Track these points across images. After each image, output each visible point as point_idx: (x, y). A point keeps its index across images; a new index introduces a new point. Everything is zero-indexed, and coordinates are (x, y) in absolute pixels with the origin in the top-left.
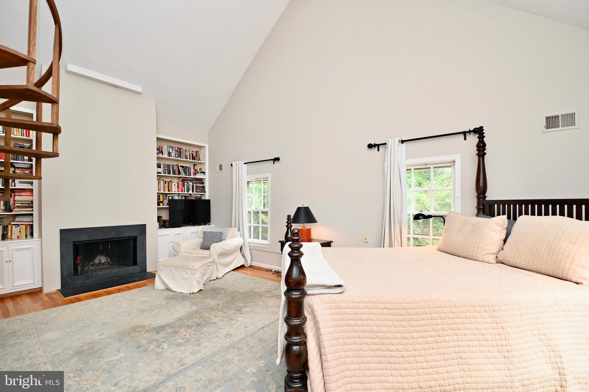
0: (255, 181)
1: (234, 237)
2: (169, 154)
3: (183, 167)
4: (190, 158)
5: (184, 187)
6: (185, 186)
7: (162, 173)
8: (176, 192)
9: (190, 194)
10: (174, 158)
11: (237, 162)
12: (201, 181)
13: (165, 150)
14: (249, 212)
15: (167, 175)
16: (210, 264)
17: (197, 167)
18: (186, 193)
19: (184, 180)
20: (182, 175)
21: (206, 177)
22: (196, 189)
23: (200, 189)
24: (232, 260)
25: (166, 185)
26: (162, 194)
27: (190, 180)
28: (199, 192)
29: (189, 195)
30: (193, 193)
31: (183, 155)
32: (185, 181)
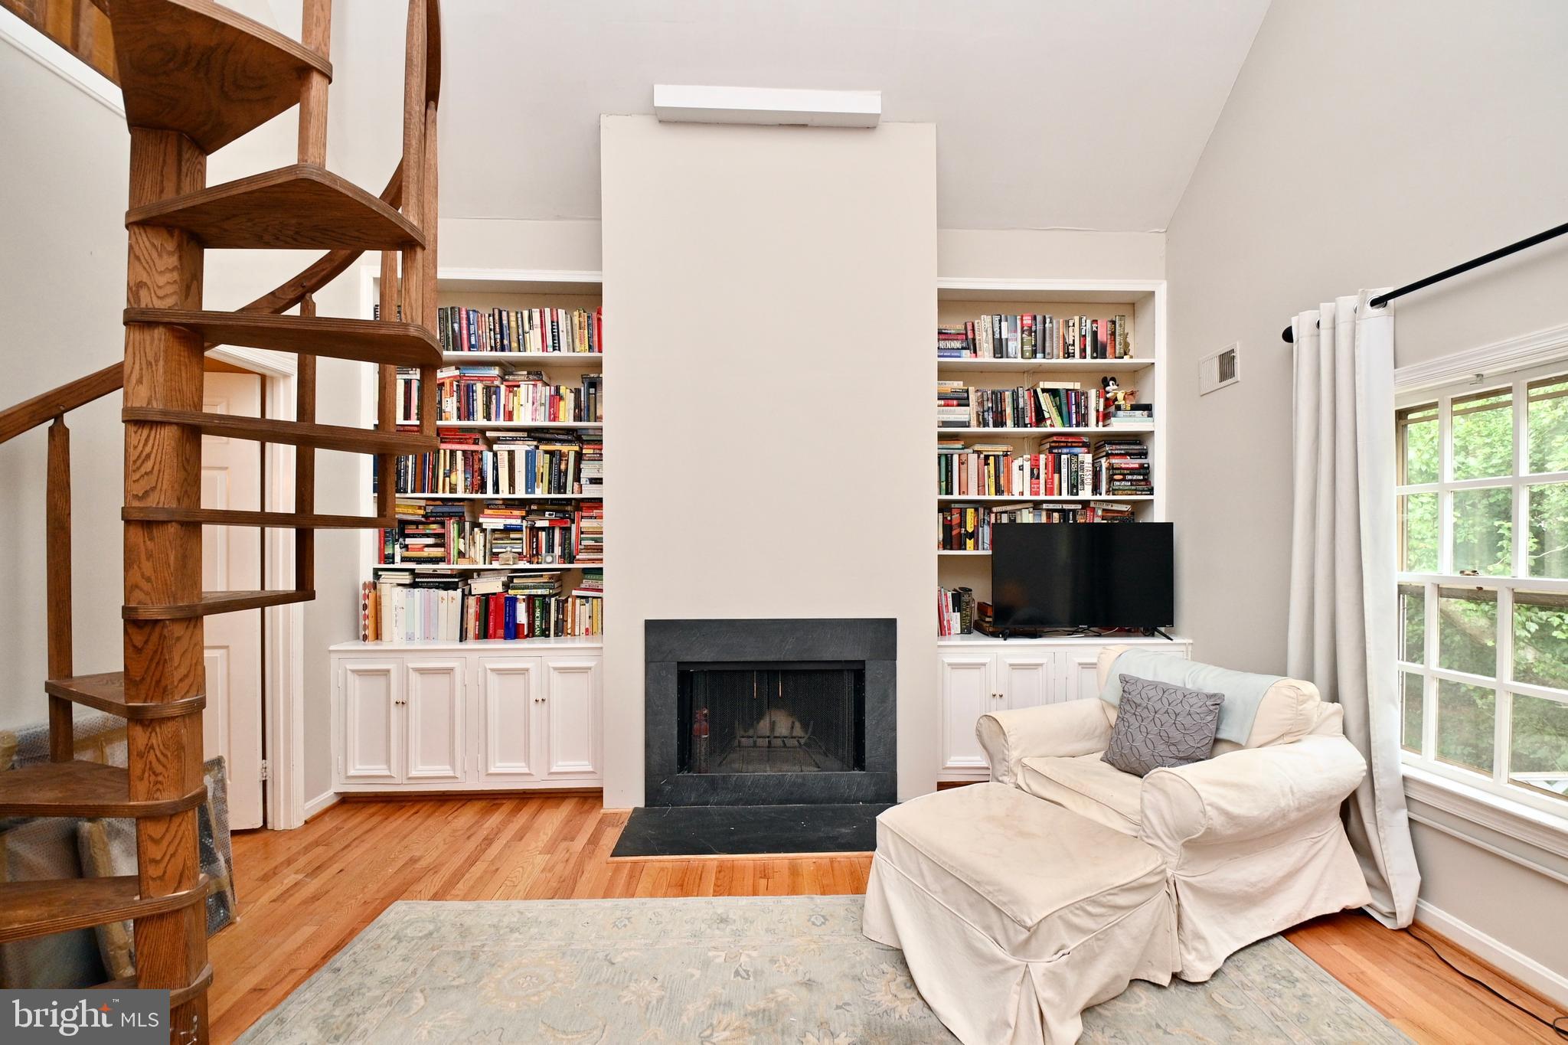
0: (1455, 401)
1: (1293, 732)
2: (999, 348)
3: (1054, 393)
4: (1083, 351)
5: (1060, 473)
6: (1064, 471)
7: (974, 422)
8: (1027, 496)
9: (1085, 504)
10: (1020, 360)
11: (1327, 308)
12: (1136, 443)
13: (984, 334)
14: (1412, 596)
15: (991, 429)
16: (1122, 900)
17: (1115, 387)
18: (1065, 496)
19: (1056, 444)
20: (1052, 426)
21: (1159, 426)
22: (1111, 480)
23: (1130, 477)
24: (1280, 874)
25: (986, 471)
26: (972, 505)
27: (1084, 445)
28: (1123, 491)
29: (1079, 507)
30: (1098, 497)
31: (1055, 345)
32: (1065, 450)
